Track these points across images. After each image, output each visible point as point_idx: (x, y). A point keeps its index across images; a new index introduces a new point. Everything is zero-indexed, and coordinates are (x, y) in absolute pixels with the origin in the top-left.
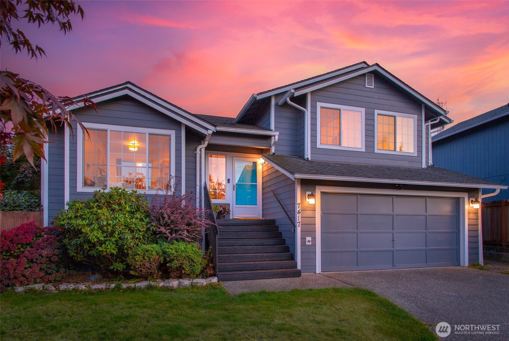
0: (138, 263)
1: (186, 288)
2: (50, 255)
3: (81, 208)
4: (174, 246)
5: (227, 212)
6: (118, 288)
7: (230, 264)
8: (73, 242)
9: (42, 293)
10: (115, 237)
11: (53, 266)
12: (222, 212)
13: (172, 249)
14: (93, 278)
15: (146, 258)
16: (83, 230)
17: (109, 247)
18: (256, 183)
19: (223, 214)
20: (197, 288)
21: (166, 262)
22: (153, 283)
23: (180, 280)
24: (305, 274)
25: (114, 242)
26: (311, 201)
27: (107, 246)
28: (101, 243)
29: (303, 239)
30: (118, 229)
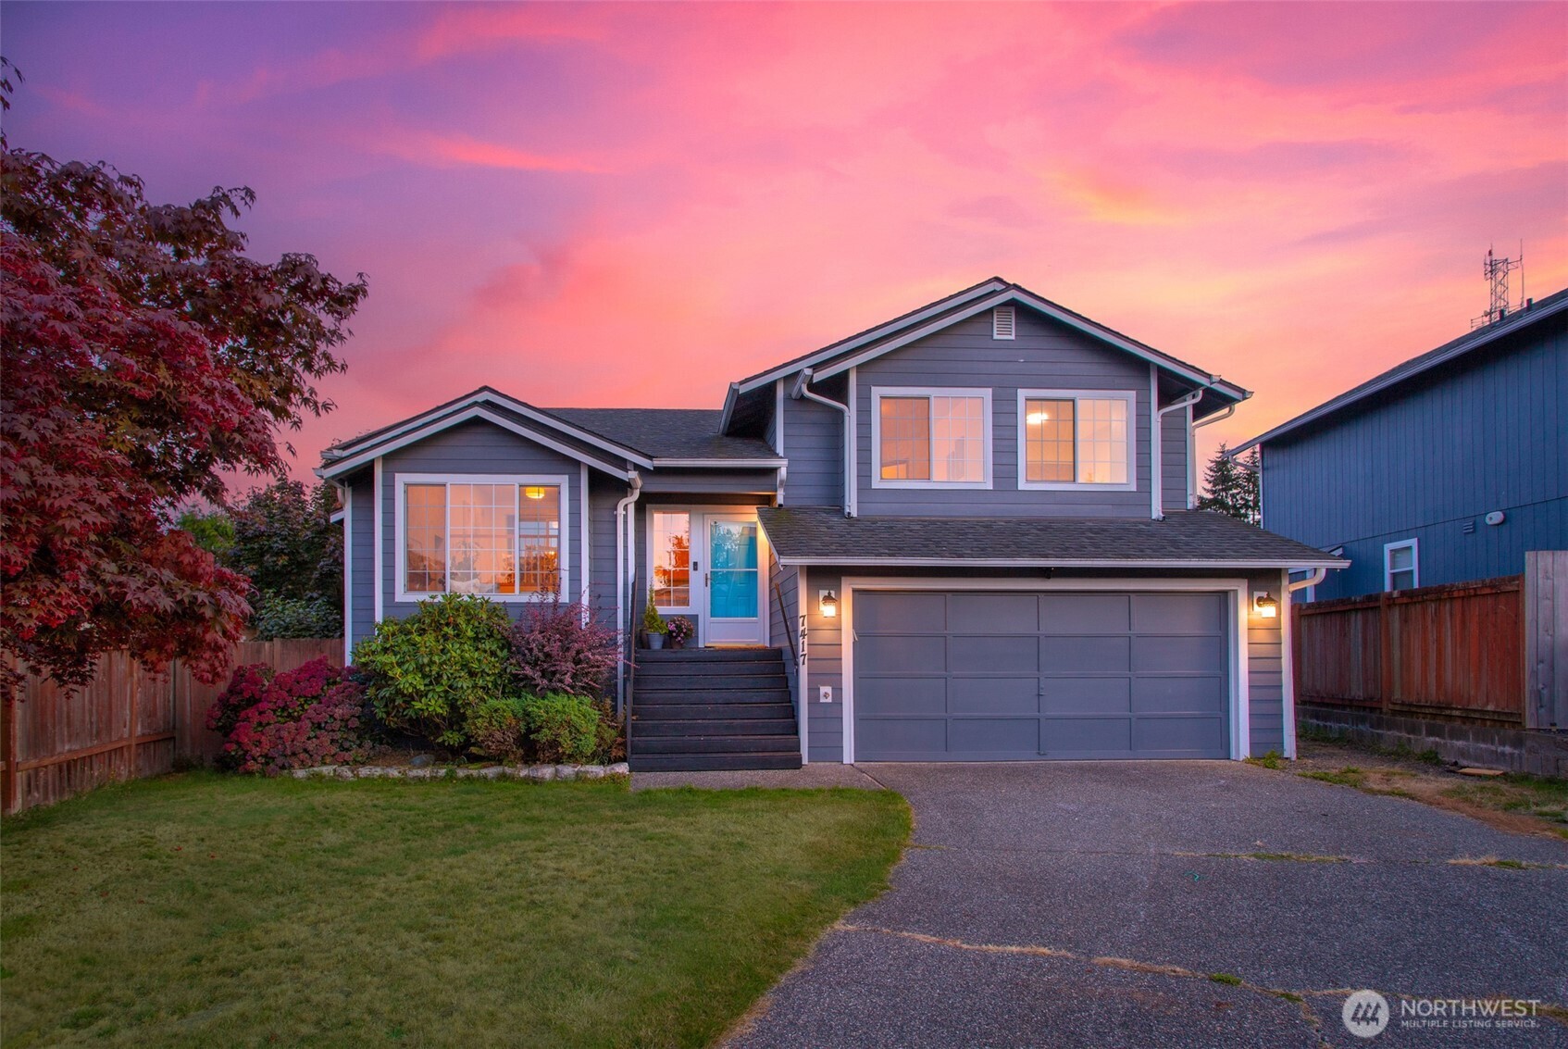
0: (480, 732)
1: (565, 781)
2: (347, 717)
3: (393, 635)
4: (546, 702)
5: (685, 633)
6: (451, 777)
7: (658, 738)
8: (382, 693)
9: (332, 780)
10: (442, 685)
11: (353, 736)
12: (674, 634)
13: (539, 708)
14: (417, 760)
15: (495, 723)
16: (390, 674)
17: (433, 702)
18: (756, 567)
19: (676, 637)
20: (585, 780)
21: (529, 731)
22: (508, 770)
23: (559, 767)
24: (819, 764)
25: (442, 695)
26: (828, 610)
27: (430, 701)
28: (422, 695)
29: (814, 690)
30: (448, 670)
